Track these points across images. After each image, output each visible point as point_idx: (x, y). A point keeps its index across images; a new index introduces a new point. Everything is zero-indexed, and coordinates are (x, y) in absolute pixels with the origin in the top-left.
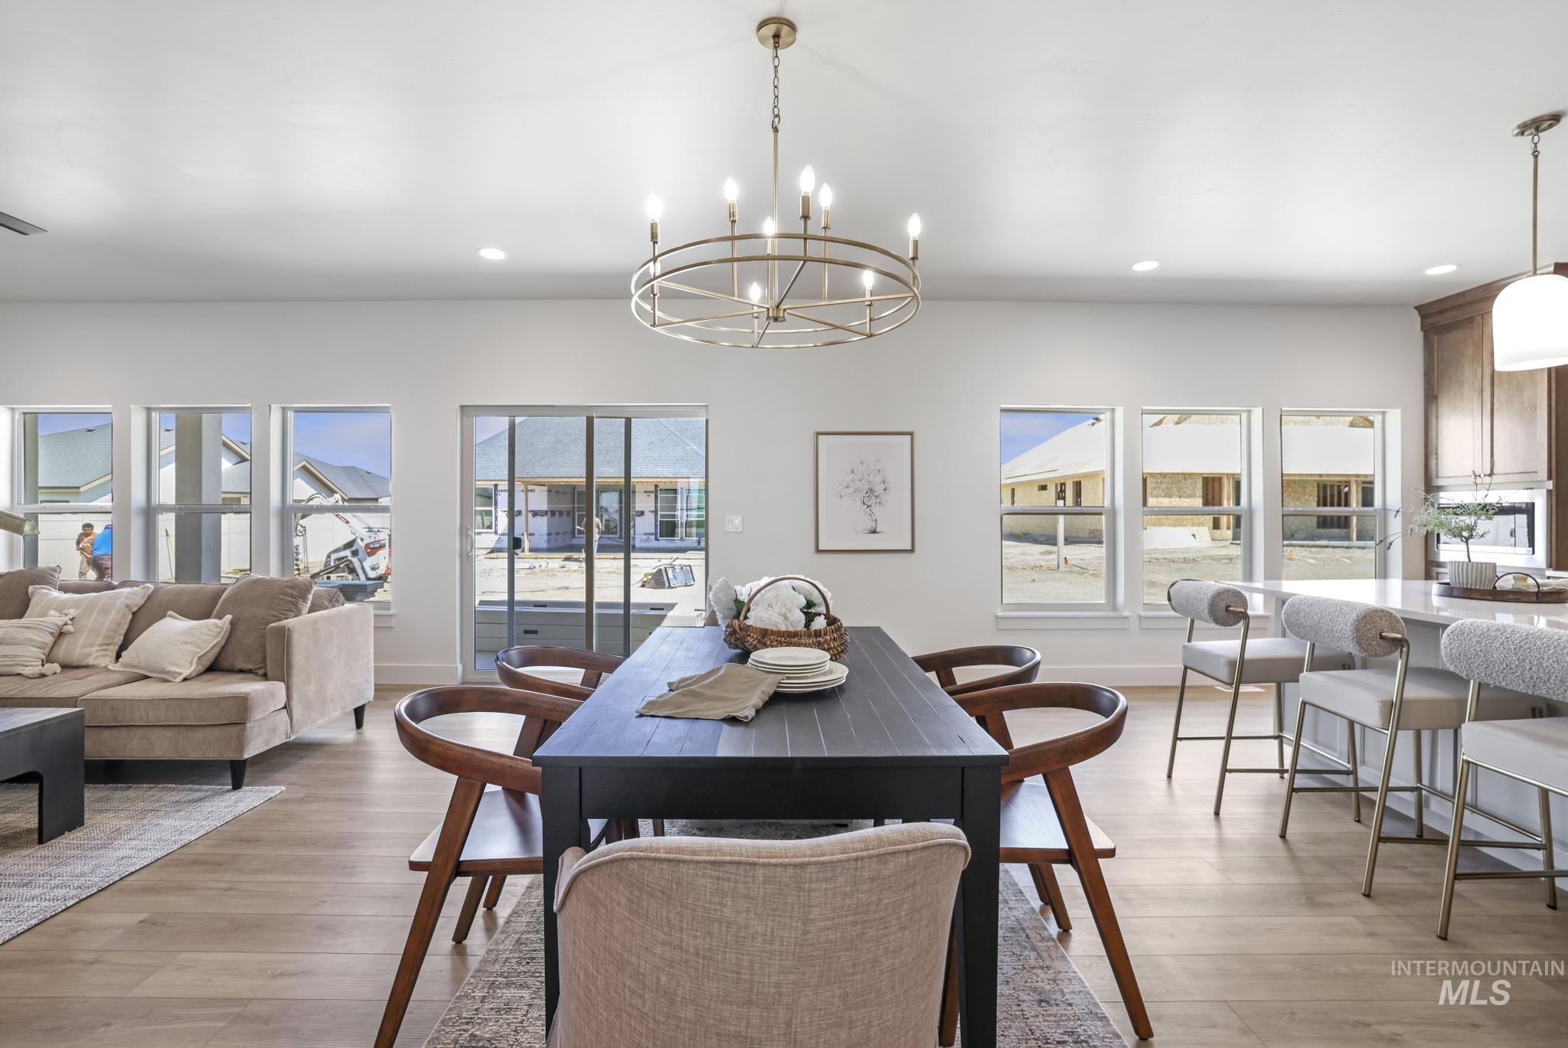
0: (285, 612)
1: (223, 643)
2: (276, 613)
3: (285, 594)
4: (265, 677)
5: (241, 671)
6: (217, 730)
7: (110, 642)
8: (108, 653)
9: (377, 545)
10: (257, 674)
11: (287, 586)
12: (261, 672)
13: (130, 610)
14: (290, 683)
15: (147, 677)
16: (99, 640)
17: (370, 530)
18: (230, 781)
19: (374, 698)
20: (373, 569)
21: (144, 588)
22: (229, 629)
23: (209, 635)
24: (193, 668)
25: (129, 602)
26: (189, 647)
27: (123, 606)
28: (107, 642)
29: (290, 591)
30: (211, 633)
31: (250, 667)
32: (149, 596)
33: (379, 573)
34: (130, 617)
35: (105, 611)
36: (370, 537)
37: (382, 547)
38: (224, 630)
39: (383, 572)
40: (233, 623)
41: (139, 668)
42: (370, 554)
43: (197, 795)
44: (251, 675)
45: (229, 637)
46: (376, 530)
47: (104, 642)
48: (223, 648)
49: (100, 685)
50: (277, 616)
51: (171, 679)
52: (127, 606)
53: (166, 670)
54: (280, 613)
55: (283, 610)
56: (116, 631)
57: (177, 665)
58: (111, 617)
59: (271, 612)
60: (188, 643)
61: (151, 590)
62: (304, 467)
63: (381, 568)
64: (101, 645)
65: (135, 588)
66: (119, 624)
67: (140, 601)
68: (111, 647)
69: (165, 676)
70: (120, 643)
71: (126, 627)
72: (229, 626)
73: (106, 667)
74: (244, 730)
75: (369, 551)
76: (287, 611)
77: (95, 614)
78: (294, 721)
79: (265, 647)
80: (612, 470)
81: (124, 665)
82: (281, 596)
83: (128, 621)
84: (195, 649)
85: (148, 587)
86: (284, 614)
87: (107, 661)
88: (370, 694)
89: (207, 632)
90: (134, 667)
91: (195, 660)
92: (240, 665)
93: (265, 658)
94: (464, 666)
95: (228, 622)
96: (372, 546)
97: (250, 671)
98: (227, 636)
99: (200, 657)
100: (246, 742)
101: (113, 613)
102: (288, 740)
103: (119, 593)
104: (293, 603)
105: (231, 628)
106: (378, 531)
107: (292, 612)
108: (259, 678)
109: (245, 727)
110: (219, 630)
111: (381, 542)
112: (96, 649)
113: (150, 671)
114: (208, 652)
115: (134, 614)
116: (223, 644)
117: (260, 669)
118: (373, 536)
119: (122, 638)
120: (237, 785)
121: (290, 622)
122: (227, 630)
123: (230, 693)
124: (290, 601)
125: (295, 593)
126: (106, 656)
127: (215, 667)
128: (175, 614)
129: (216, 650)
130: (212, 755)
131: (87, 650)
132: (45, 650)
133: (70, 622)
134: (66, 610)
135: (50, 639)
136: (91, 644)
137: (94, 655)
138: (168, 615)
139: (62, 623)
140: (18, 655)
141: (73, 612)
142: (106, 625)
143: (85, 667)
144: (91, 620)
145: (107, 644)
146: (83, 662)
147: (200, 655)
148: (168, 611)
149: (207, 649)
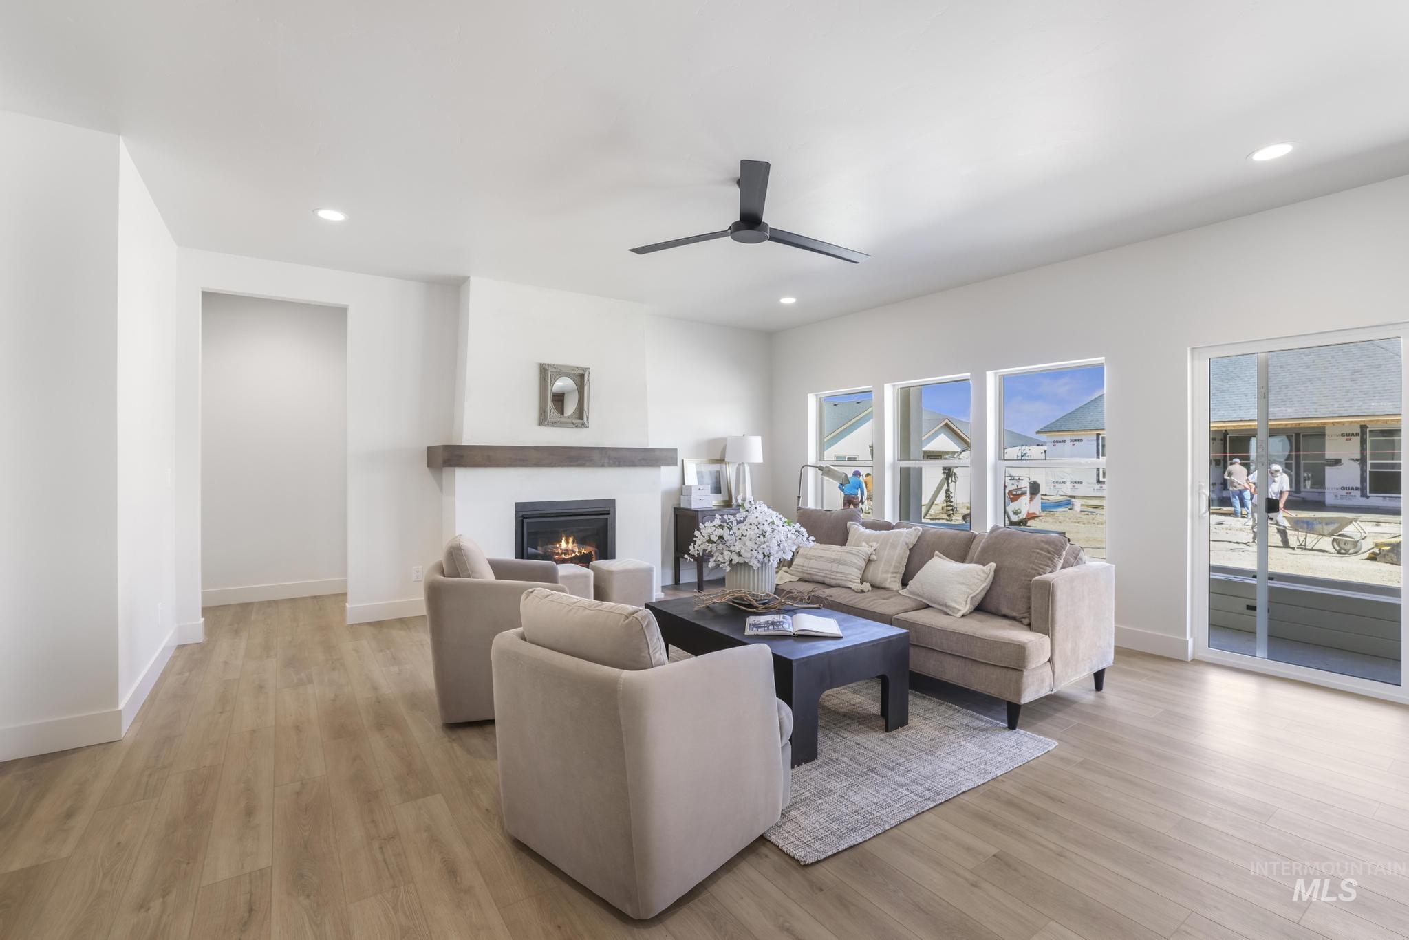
0: (1042, 566)
1: (988, 588)
2: (1035, 567)
3: (1042, 549)
4: (1029, 626)
5: (1005, 616)
6: (998, 671)
7: (898, 571)
8: (898, 582)
9: (1019, 492)
10: (1021, 622)
11: (1042, 541)
12: (1026, 621)
13: (908, 547)
14: (1053, 637)
15: (929, 606)
16: (891, 569)
17: (1012, 478)
18: (1005, 718)
19: (1114, 663)
20: (1016, 513)
21: (915, 530)
22: (993, 577)
23: (978, 579)
24: (968, 607)
25: (907, 540)
26: (963, 588)
27: (904, 544)
28: (896, 571)
29: (1046, 546)
30: (979, 577)
31: (1015, 614)
32: (919, 537)
33: (1021, 518)
34: (908, 553)
35: (894, 546)
36: (1013, 484)
37: (1024, 494)
38: (990, 576)
39: (1024, 517)
40: (996, 571)
41: (922, 597)
42: (1013, 500)
43: (981, 724)
44: (1016, 623)
45: (992, 584)
46: (1017, 478)
47: (894, 571)
48: (988, 592)
49: (902, 608)
50: (1036, 570)
51: (950, 613)
52: (907, 544)
53: (948, 604)
54: (1040, 568)
55: (1041, 564)
56: (901, 563)
57: (955, 602)
58: (897, 552)
59: (1031, 566)
60: (963, 584)
61: (921, 533)
62: (946, 425)
63: (1022, 513)
64: (892, 573)
65: (910, 529)
66: (902, 558)
67: (913, 540)
68: (898, 575)
69: (945, 609)
70: (903, 572)
72: (994, 573)
73: (897, 591)
74: (1021, 677)
75: (1012, 497)
76: (1045, 565)
77: (888, 548)
78: (1056, 676)
79: (1029, 598)
80: (1289, 410)
81: (911, 593)
82: (1038, 551)
83: (906, 558)
84: (968, 590)
85: (919, 530)
86: (1042, 569)
87: (896, 586)
88: (1111, 658)
89: (976, 576)
90: (918, 595)
91: (969, 600)
92: (1005, 611)
93: (1030, 608)
94: (1194, 641)
95: (993, 570)
96: (1014, 493)
97: (1014, 619)
98: (992, 581)
99: (972, 598)
100: (1023, 688)
101: (899, 548)
102: (1050, 693)
103: (900, 533)
104: (1050, 559)
105: (995, 576)
106: (1019, 479)
107: (1049, 566)
108: (1025, 627)
109: (1023, 674)
110: (986, 576)
111: (1023, 489)
112: (890, 575)
113: (932, 602)
114: (978, 594)
115: (910, 550)
117: (1025, 618)
118: (1016, 483)
119: (904, 569)
120: (1012, 726)
121: (1047, 576)
123: (1009, 639)
124: (1046, 556)
125: (1050, 549)
127: (983, 608)
128: (940, 554)
129: (983, 593)
130: (992, 692)
131: (885, 576)
132: (862, 573)
133: (874, 552)
134: (871, 544)
135: (863, 564)
136: (887, 572)
137: (889, 581)
138: (937, 556)
139: (869, 553)
140: (847, 574)
141: (875, 545)
142: (895, 558)
143: (884, 588)
144: (886, 553)
145: (896, 573)
146: (883, 585)
147: (972, 596)
148: (937, 552)
149: (978, 592)
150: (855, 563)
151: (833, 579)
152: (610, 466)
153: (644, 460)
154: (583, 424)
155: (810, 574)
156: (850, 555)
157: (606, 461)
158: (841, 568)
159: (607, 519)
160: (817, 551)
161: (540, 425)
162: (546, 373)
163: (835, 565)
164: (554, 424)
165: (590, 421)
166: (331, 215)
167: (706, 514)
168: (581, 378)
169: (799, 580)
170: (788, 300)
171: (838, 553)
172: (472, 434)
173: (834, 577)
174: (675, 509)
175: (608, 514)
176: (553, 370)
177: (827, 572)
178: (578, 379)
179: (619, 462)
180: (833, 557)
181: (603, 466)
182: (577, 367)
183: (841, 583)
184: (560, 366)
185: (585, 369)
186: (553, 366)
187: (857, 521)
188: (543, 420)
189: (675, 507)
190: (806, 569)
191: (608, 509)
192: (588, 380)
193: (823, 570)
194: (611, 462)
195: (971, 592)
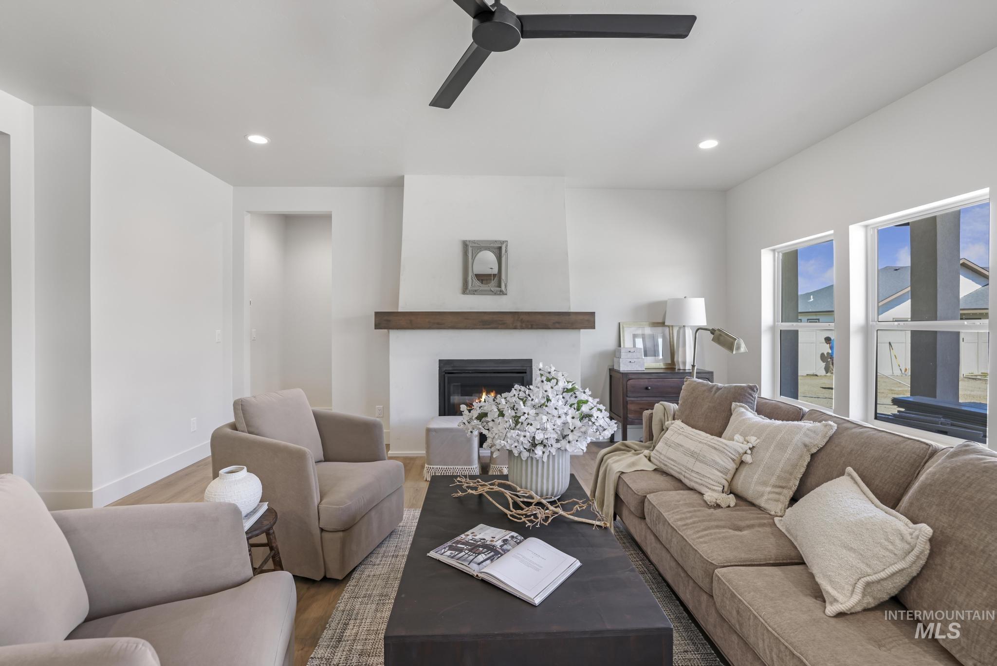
1: (914, 571)
7: (784, 485)
8: (782, 498)
13: (808, 450)
15: (802, 564)
16: (773, 480)
21: (826, 426)
22: (927, 552)
23: (887, 549)
24: (856, 598)
25: (807, 440)
27: (801, 444)
28: (781, 484)
30: (891, 547)
32: (831, 438)
34: (808, 459)
35: (782, 446)
38: (916, 552)
41: (797, 544)
47: (777, 484)
48: (914, 580)
51: (824, 595)
52: (806, 446)
56: (791, 474)
58: (787, 456)
60: (851, 549)
61: (834, 430)
64: (775, 486)
65: (817, 424)
66: (795, 466)
67: (821, 441)
68: (785, 491)
70: (794, 488)
71: (803, 470)
72: (928, 547)
73: (774, 517)
77: (772, 447)
81: (786, 528)
83: (806, 464)
84: (863, 567)
85: (833, 425)
87: (779, 507)
90: (793, 538)
91: (860, 585)
95: (924, 538)
98: (922, 562)
99: (868, 584)
101: (789, 451)
105: (932, 551)
110: (907, 547)
112: (769, 489)
113: (805, 558)
115: (813, 456)
116: (915, 574)
119: (797, 483)
122: (922, 552)
126: (778, 501)
128: (855, 475)
131: (760, 488)
132: (729, 477)
133: (749, 452)
134: (748, 438)
135: (732, 466)
136: (765, 484)
137: (765, 497)
138: (850, 475)
139: (741, 451)
140: (704, 476)
141: (753, 440)
142: (781, 465)
143: (759, 508)
144: (768, 454)
145: (783, 487)
146: (757, 502)
147: (868, 579)
148: (849, 469)
149: (883, 575)
150: (717, 463)
151: (687, 478)
152: (522, 328)
153: (558, 323)
154: (501, 291)
155: (666, 465)
156: (713, 451)
157: (519, 324)
158: (699, 467)
159: (523, 377)
160: (681, 437)
161: (463, 294)
162: (469, 249)
163: (692, 460)
164: (474, 292)
165: (509, 288)
166: (258, 140)
167: (631, 377)
168: (499, 250)
169: (655, 470)
170: (709, 144)
171: (700, 445)
172: (407, 303)
173: (689, 476)
174: (610, 369)
175: (526, 373)
176: (474, 245)
177: (682, 468)
178: (497, 251)
179: (532, 325)
180: (692, 449)
181: (515, 328)
182: (496, 241)
183: (696, 486)
184: (479, 241)
185: (503, 242)
186: (474, 242)
187: (747, 402)
188: (465, 290)
189: (611, 368)
190: (663, 458)
191: (525, 368)
192: (506, 251)
193: (678, 464)
194: (524, 325)
195: (869, 571)
